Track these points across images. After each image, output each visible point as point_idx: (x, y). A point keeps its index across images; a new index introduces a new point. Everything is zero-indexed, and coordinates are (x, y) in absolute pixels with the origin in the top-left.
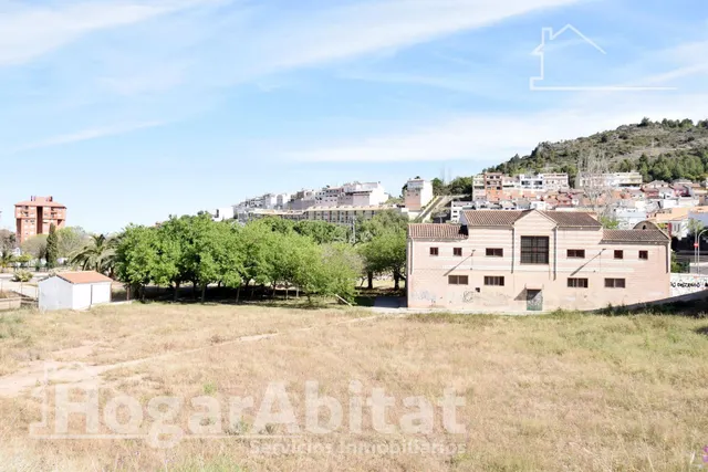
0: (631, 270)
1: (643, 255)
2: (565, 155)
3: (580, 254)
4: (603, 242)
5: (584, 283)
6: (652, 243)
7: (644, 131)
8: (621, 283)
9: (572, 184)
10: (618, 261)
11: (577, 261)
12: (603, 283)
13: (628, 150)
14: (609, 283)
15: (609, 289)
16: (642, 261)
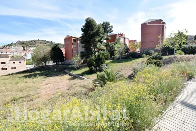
0: (18, 66)
1: (20, 62)
3: (4, 63)
4: (10, 60)
5: (6, 69)
6: (22, 60)
8: (15, 68)
9: (24, 49)
10: (14, 64)
11: (3, 65)
12: (11, 68)
14: (12, 68)
15: (13, 70)
16: (20, 64)
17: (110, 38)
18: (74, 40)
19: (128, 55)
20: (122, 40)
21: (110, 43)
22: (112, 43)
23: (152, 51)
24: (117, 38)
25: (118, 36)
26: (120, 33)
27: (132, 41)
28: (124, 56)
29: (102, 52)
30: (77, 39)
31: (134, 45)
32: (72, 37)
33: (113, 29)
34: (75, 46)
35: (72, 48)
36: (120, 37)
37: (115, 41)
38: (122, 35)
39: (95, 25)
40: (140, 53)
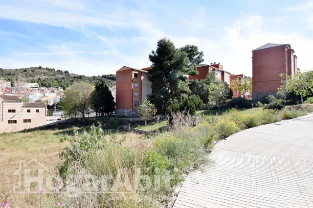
0: (34, 116)
1: (38, 111)
2: (9, 74)
3: (14, 111)
4: (23, 107)
5: (15, 122)
6: (41, 107)
7: (39, 70)
8: (30, 121)
9: (12, 85)
10: (29, 113)
11: (13, 114)
12: (23, 121)
13: (34, 76)
14: (25, 121)
15: (25, 123)
16: (37, 113)
17: (197, 73)
18: (135, 74)
19: (230, 102)
20: (218, 76)
21: (197, 81)
22: (201, 80)
23: (272, 97)
24: (210, 71)
25: (212, 69)
26: (215, 63)
27: (236, 76)
28: (223, 103)
29: (185, 96)
30: (140, 73)
31: (240, 85)
32: (133, 70)
33: (203, 58)
34: (137, 85)
35: (132, 87)
36: (214, 70)
37: (205, 78)
38: (217, 66)
39: (174, 52)
40: (251, 99)
